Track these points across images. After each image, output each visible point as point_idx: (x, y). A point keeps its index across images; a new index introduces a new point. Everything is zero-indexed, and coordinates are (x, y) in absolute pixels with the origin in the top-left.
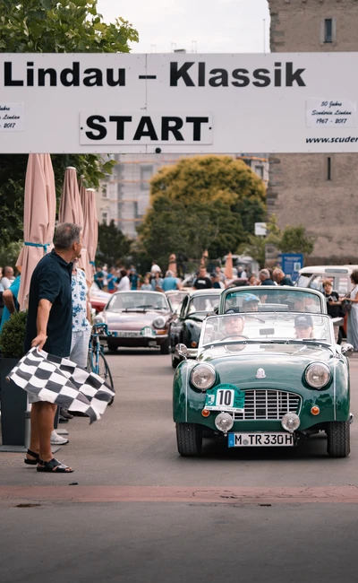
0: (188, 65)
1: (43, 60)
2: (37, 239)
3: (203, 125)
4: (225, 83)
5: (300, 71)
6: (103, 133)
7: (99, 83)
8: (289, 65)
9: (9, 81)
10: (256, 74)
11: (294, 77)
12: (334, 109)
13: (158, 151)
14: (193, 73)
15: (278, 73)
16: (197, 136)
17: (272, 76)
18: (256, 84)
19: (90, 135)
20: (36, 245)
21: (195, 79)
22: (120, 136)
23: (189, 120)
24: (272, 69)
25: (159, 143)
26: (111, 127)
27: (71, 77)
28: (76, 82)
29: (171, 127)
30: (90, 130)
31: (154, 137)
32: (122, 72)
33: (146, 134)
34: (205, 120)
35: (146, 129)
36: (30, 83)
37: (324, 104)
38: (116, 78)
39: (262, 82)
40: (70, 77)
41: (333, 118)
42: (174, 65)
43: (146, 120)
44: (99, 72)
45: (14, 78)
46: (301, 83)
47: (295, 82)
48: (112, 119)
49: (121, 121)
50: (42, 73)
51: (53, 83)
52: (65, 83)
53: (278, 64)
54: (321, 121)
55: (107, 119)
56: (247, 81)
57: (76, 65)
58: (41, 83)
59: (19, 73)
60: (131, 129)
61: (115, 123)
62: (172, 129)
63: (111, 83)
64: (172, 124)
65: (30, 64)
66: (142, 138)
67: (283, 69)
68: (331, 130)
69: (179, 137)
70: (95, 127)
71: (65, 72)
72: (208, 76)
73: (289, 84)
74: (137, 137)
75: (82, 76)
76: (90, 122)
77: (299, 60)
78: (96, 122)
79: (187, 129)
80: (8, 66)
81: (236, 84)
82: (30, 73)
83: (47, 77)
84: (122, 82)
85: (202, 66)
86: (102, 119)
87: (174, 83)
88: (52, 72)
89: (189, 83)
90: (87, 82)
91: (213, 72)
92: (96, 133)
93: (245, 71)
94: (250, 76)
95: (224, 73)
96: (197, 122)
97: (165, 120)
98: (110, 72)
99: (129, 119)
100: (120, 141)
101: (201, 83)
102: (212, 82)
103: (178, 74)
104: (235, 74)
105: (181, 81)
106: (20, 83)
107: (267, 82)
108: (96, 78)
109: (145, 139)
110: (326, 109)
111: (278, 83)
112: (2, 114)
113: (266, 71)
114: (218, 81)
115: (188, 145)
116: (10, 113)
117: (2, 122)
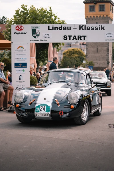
0: (83, 26)
1: (55, 25)
2: (51, 60)
3: (85, 37)
4: (89, 29)
5: (104, 27)
7: (66, 29)
8: (102, 26)
9: (49, 29)
10: (95, 28)
11: (103, 28)
13: (77, 42)
14: (84, 27)
16: (84, 39)
17: (98, 28)
18: (95, 29)
19: (64, 39)
20: (50, 61)
22: (70, 39)
23: (83, 36)
24: (98, 27)
26: (68, 38)
27: (61, 28)
28: (61, 29)
29: (80, 37)
30: (64, 38)
31: (76, 39)
32: (70, 27)
34: (86, 36)
35: (75, 38)
36: (53, 30)
37: (108, 33)
38: (69, 28)
39: (96, 29)
40: (60, 28)
41: (110, 36)
42: (80, 26)
43: (75, 36)
44: (66, 27)
45: (50, 29)
46: (104, 29)
48: (68, 36)
49: (70, 36)
50: (55, 28)
51: (57, 30)
52: (60, 30)
53: (99, 26)
54: (108, 36)
55: (67, 36)
56: (94, 29)
57: (62, 26)
58: (55, 30)
59: (51, 28)
60: (72, 38)
61: (69, 37)
62: (79, 38)
63: (68, 29)
65: (53, 26)
67: (100, 27)
68: (109, 38)
69: (81, 39)
70: (65, 38)
71: (59, 27)
72: (86, 28)
73: (102, 29)
74: (73, 39)
75: (63, 28)
77: (103, 25)
78: (65, 37)
79: (82, 38)
80: (49, 26)
81: (91, 29)
82: (53, 28)
83: (56, 28)
84: (70, 29)
85: (85, 26)
86: (66, 36)
87: (80, 29)
88: (57, 27)
89: (83, 29)
91: (87, 27)
92: (65, 39)
93: (93, 27)
94: (94, 28)
95: (89, 27)
96: (84, 36)
97: (78, 36)
98: (68, 27)
99: (71, 36)
100: (70, 40)
101: (85, 29)
102: (87, 29)
103: (81, 27)
104: (91, 28)
105: (81, 29)
106: (51, 30)
107: (98, 29)
108: (65, 28)
110: (109, 34)
111: (99, 29)
112: (48, 35)
113: (97, 27)
114: (88, 29)
115: (82, 41)
116: (49, 35)
117: (48, 37)
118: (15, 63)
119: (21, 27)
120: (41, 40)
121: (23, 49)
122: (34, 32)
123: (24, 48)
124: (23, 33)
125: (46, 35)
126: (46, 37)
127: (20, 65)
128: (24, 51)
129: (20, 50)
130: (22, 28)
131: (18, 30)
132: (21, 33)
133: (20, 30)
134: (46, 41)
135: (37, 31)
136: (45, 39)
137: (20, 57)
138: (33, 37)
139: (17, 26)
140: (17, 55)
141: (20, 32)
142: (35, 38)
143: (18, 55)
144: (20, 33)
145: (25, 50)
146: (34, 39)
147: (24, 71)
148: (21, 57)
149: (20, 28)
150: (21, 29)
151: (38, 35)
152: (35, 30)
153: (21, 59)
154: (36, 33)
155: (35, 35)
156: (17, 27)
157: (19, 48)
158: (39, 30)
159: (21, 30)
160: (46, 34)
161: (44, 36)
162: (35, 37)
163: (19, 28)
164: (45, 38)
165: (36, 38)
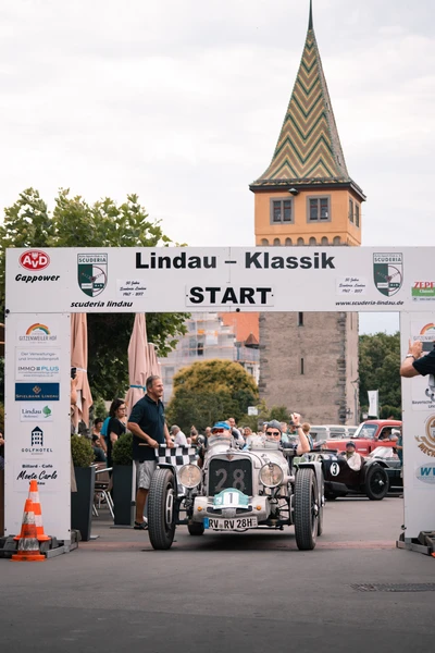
0: (257, 254)
1: (161, 252)
2: (139, 382)
3: (267, 293)
4: (282, 266)
5: (331, 258)
6: (202, 298)
7: (199, 266)
8: (324, 255)
9: (139, 265)
10: (302, 260)
11: (327, 262)
12: (354, 283)
13: (238, 310)
14: (261, 259)
15: (316, 260)
16: (264, 301)
17: (312, 261)
18: (302, 267)
19: (192, 300)
20: (139, 387)
21: (262, 263)
22: (213, 300)
23: (258, 290)
24: (313, 257)
25: (239, 305)
26: (207, 295)
27: (181, 261)
28: (183, 266)
29: (247, 294)
30: (193, 296)
31: (235, 301)
32: (214, 259)
33: (230, 299)
34: (269, 290)
35: (230, 296)
36: (153, 266)
37: (347, 280)
38: (210, 263)
39: (306, 265)
40: (179, 263)
41: (353, 289)
42: (248, 254)
43: (230, 290)
44: (198, 259)
45: (142, 263)
46: (332, 266)
47: (328, 266)
48: (207, 289)
49: (213, 291)
50: (161, 260)
51: (168, 266)
52: (177, 266)
53: (316, 254)
54: (346, 291)
55: (204, 289)
56: (296, 265)
57: (183, 254)
58: (161, 266)
59: (146, 260)
60: (219, 296)
61: (209, 292)
62: (247, 296)
63: (207, 266)
64: (247, 293)
65: (153, 254)
66: (228, 302)
67: (320, 257)
68: (352, 296)
69: (252, 301)
70: (196, 295)
71: (176, 259)
72: (271, 262)
73: (324, 267)
74: (224, 301)
75: (188, 262)
76: (192, 291)
77: (330, 251)
78: (197, 291)
79: (257, 296)
80: (138, 255)
81: (289, 267)
82: (153, 259)
83: (164, 262)
84: (214, 265)
85: (266, 255)
86: (201, 290)
87: (248, 266)
88: (168, 259)
89: (258, 266)
90: (190, 265)
91: (274, 259)
92: (197, 298)
93: (295, 258)
94: (298, 261)
95: (281, 260)
96: (264, 291)
97: (243, 290)
98: (206, 259)
99: (219, 289)
100: (213, 304)
101: (266, 266)
102: (273, 266)
103: (251, 260)
104: (288, 260)
105: (253, 264)
106: (147, 266)
107: (310, 265)
108: (197, 262)
109: (229, 303)
110: (349, 283)
111: (317, 266)
112: (135, 286)
113: (309, 258)
114: (277, 264)
115: (258, 307)
116: (140, 286)
117: (134, 292)
119: (41, 258)
120: (110, 304)
121: (47, 333)
122: (85, 273)
123: (49, 330)
124: (47, 278)
125: (130, 286)
126: (127, 292)
127: (36, 390)
128: (48, 341)
129: (35, 338)
130: (43, 261)
131: (28, 266)
132: (40, 278)
133: (35, 266)
134: (129, 305)
135: (95, 272)
136: (126, 299)
137: (36, 364)
138: (85, 291)
139: (27, 255)
140: (24, 357)
141: (38, 273)
142: (91, 295)
143: (29, 356)
144: (35, 278)
145: (54, 338)
146: (86, 298)
147: (48, 411)
148: (40, 364)
149: (38, 259)
150: (41, 263)
151: (101, 286)
152: (90, 267)
153: (38, 369)
154: (94, 279)
155: (91, 284)
156: (27, 257)
157: (32, 332)
158: (103, 267)
159: (39, 267)
160: (128, 283)
161: (122, 289)
162: (89, 292)
163: (32, 259)
164: (126, 294)
165: (94, 294)
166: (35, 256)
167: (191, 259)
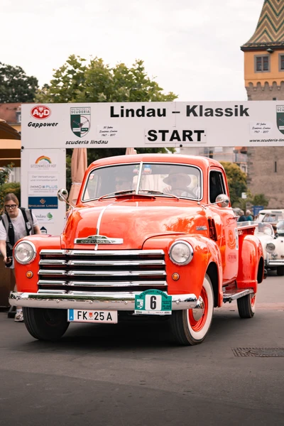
0: (195, 107)
1: (128, 105)
3: (202, 134)
4: (212, 115)
5: (247, 109)
6: (156, 138)
7: (154, 115)
8: (241, 107)
9: (112, 115)
10: (226, 110)
11: (244, 112)
12: (262, 127)
13: (181, 146)
14: (197, 110)
15: (236, 110)
16: (199, 139)
17: (233, 111)
18: (226, 115)
19: (149, 139)
21: (198, 113)
22: (164, 139)
23: (195, 131)
24: (234, 108)
25: (182, 142)
26: (159, 135)
28: (143, 115)
29: (187, 135)
30: (150, 136)
31: (179, 140)
32: (164, 110)
33: (175, 138)
34: (203, 132)
35: (175, 136)
36: (122, 116)
37: (258, 124)
38: (161, 113)
39: (229, 114)
40: (140, 113)
41: (262, 130)
42: (188, 107)
43: (175, 132)
44: (154, 110)
45: (115, 114)
46: (247, 115)
47: (244, 114)
48: (160, 131)
49: (164, 132)
50: (127, 111)
51: (133, 116)
52: (139, 116)
53: (236, 106)
54: (257, 132)
55: (158, 131)
56: (222, 114)
57: (143, 107)
58: (127, 116)
59: (117, 111)
60: (168, 136)
61: (161, 134)
63: (159, 115)
64: (187, 133)
65: (122, 107)
67: (239, 108)
68: (261, 136)
69: (191, 140)
70: (152, 135)
71: (138, 110)
72: (204, 112)
73: (241, 115)
74: (171, 140)
75: (146, 112)
76: (149, 133)
77: (246, 104)
78: (152, 133)
79: (194, 136)
80: (112, 108)
81: (217, 115)
82: (122, 111)
83: (130, 113)
84: (164, 115)
85: (201, 107)
86: (155, 132)
87: (188, 115)
88: (132, 110)
89: (195, 115)
90: (148, 115)
91: (207, 110)
92: (152, 138)
93: (221, 109)
94: (224, 111)
95: (212, 110)
96: (199, 132)
97: (184, 132)
98: (159, 110)
99: (167, 131)
100: (164, 142)
101: (201, 115)
102: (206, 115)
103: (190, 110)
104: (216, 110)
105: (191, 114)
106: (117, 116)
107: (231, 114)
108: (152, 113)
109: (175, 141)
110: (259, 126)
111: (236, 115)
112: (109, 130)
113: (231, 109)
114: (209, 114)
115: (195, 143)
116: (113, 130)
117: (109, 134)
118: (29, 198)
119: (45, 111)
120: (92, 142)
121: (50, 162)
123: (51, 160)
124: (49, 125)
125: (106, 130)
126: (105, 133)
127: (42, 201)
128: (51, 169)
129: (42, 166)
130: (47, 112)
132: (45, 125)
133: (41, 116)
134: (106, 143)
135: (82, 120)
136: (104, 139)
137: (42, 184)
138: (75, 133)
139: (36, 108)
140: (34, 179)
141: (43, 121)
142: (80, 136)
143: (37, 178)
144: (41, 125)
145: (54, 166)
146: (76, 138)
147: (50, 216)
148: (45, 184)
149: (43, 112)
150: (45, 114)
151: (86, 130)
152: (79, 116)
153: (44, 187)
154: (81, 125)
155: (79, 129)
156: (36, 110)
157: (39, 162)
158: (88, 117)
160: (105, 127)
161: (101, 131)
162: (78, 134)
163: (39, 111)
164: (104, 135)
165: (81, 135)
166: (41, 109)
167: (148, 110)
